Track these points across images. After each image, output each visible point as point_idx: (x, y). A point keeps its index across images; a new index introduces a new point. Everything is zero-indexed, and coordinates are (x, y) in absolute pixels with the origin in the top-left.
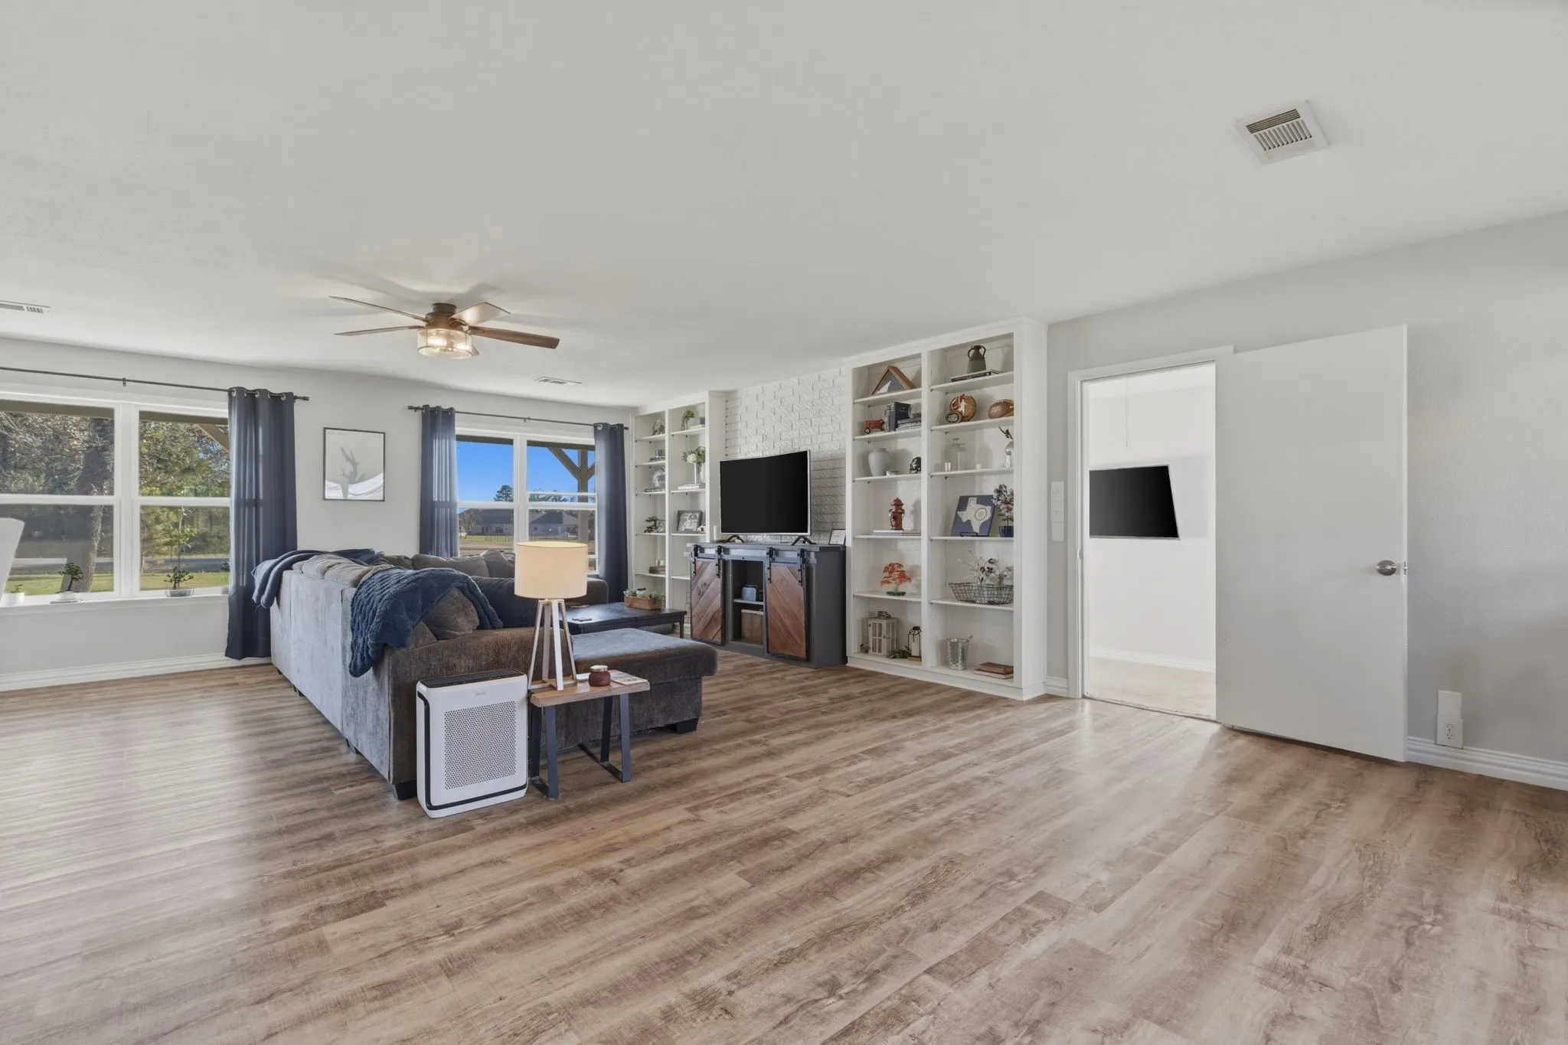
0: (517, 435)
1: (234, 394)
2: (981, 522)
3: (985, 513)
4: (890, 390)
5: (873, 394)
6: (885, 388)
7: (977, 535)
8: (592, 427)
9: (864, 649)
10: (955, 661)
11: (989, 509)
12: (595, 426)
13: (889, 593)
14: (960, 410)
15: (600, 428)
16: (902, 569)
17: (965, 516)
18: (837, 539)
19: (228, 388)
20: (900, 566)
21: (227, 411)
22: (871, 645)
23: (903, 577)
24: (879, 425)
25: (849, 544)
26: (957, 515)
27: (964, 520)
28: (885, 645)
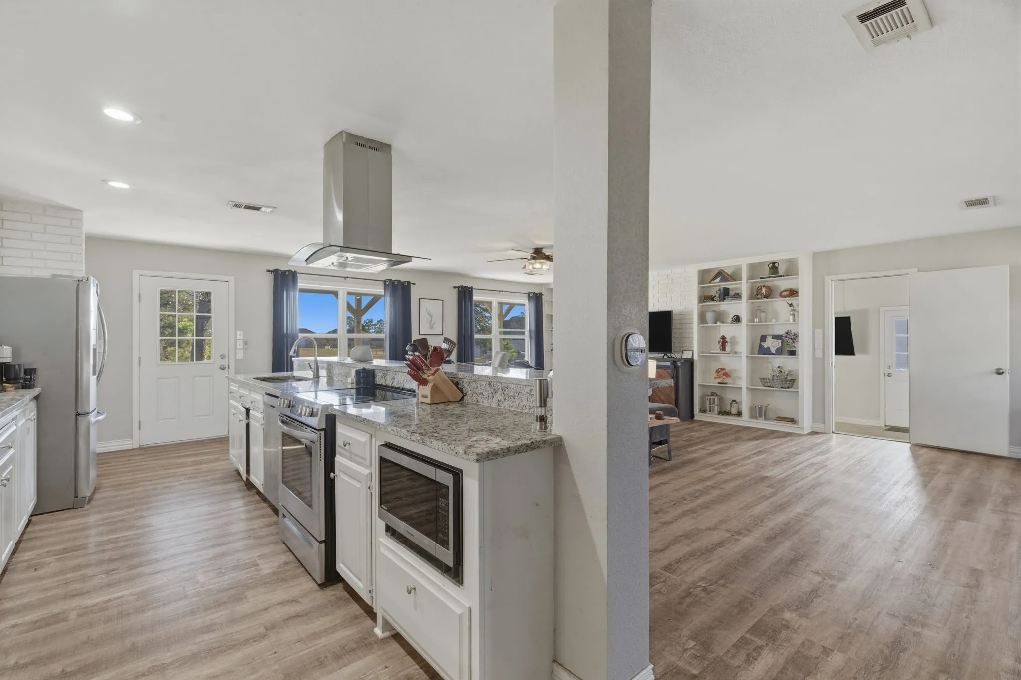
0: (493, 300)
1: (387, 283)
2: (776, 348)
3: (778, 343)
4: (721, 281)
5: (710, 283)
6: (718, 280)
7: (774, 354)
8: (527, 295)
9: (703, 411)
10: (760, 416)
11: (780, 341)
12: (529, 294)
13: (719, 383)
14: (762, 292)
15: (531, 295)
16: (725, 371)
17: (765, 345)
18: (687, 355)
19: (384, 280)
20: (724, 369)
21: (383, 291)
22: (708, 409)
23: (727, 375)
24: (712, 299)
25: (696, 357)
26: (760, 344)
27: (766, 347)
28: (716, 409)
